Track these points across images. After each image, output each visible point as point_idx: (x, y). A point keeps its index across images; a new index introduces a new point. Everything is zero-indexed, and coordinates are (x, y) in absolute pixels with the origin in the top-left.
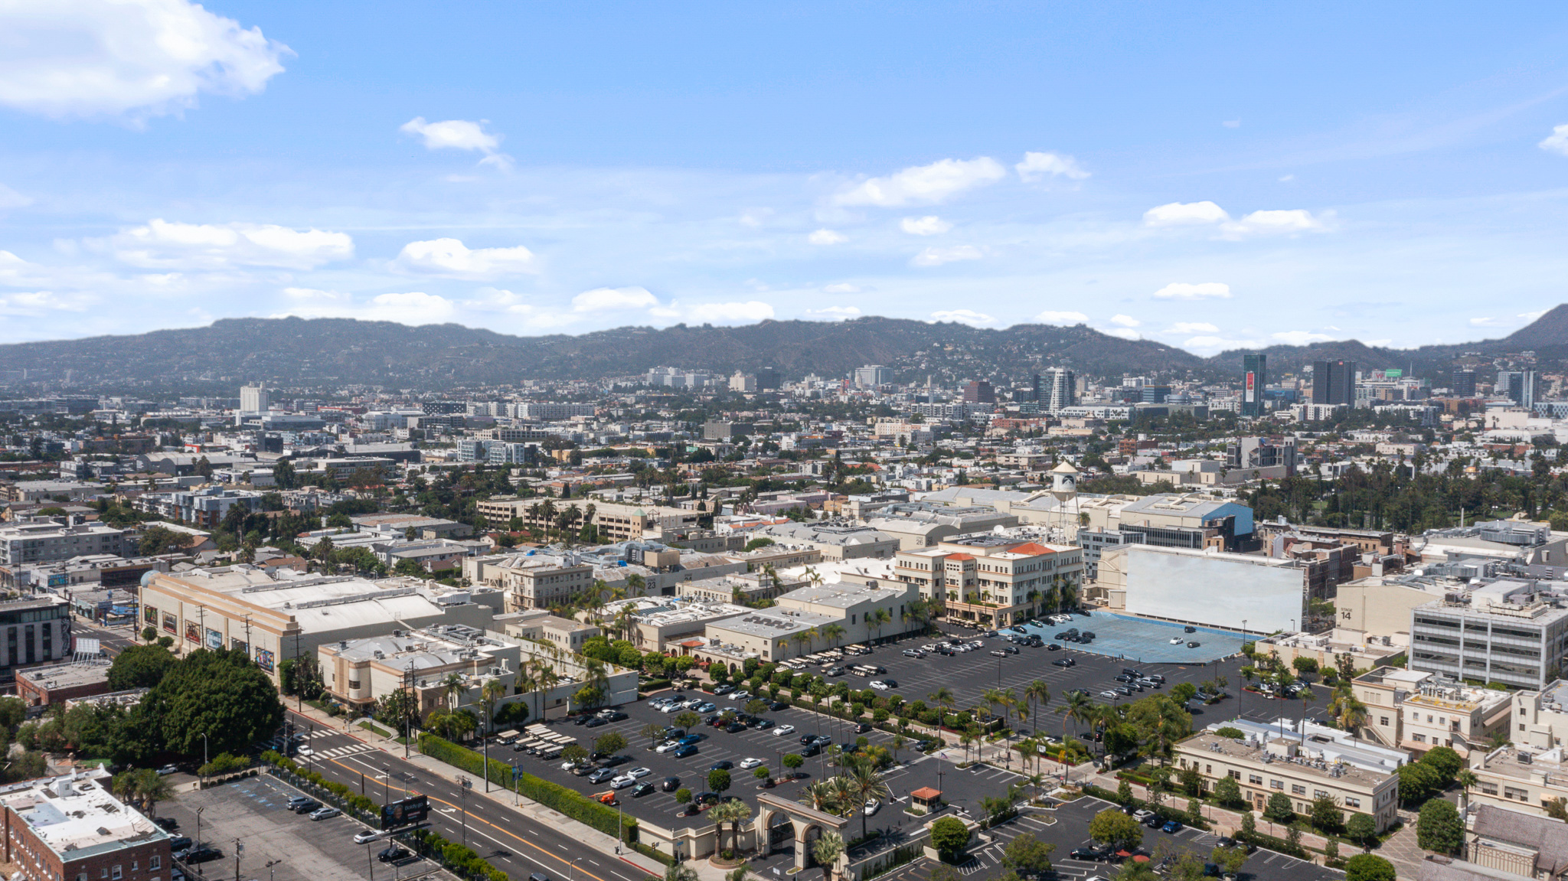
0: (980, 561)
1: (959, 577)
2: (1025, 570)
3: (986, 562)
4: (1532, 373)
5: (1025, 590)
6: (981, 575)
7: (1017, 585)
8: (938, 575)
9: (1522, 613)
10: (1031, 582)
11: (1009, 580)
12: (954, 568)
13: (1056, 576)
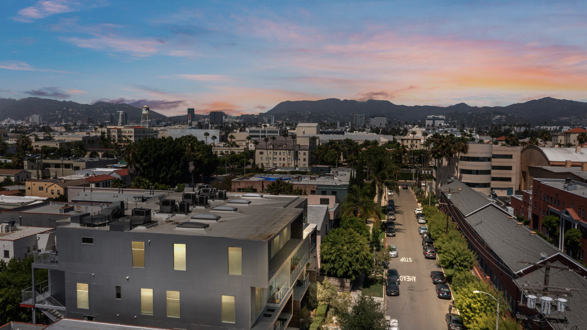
0: (122, 130)
1: (116, 134)
2: (138, 132)
3: (125, 130)
4: (274, 116)
5: (138, 139)
6: (123, 134)
7: (135, 137)
8: (109, 135)
9: (274, 128)
10: (140, 136)
11: (133, 135)
12: (115, 132)
13: (147, 136)
